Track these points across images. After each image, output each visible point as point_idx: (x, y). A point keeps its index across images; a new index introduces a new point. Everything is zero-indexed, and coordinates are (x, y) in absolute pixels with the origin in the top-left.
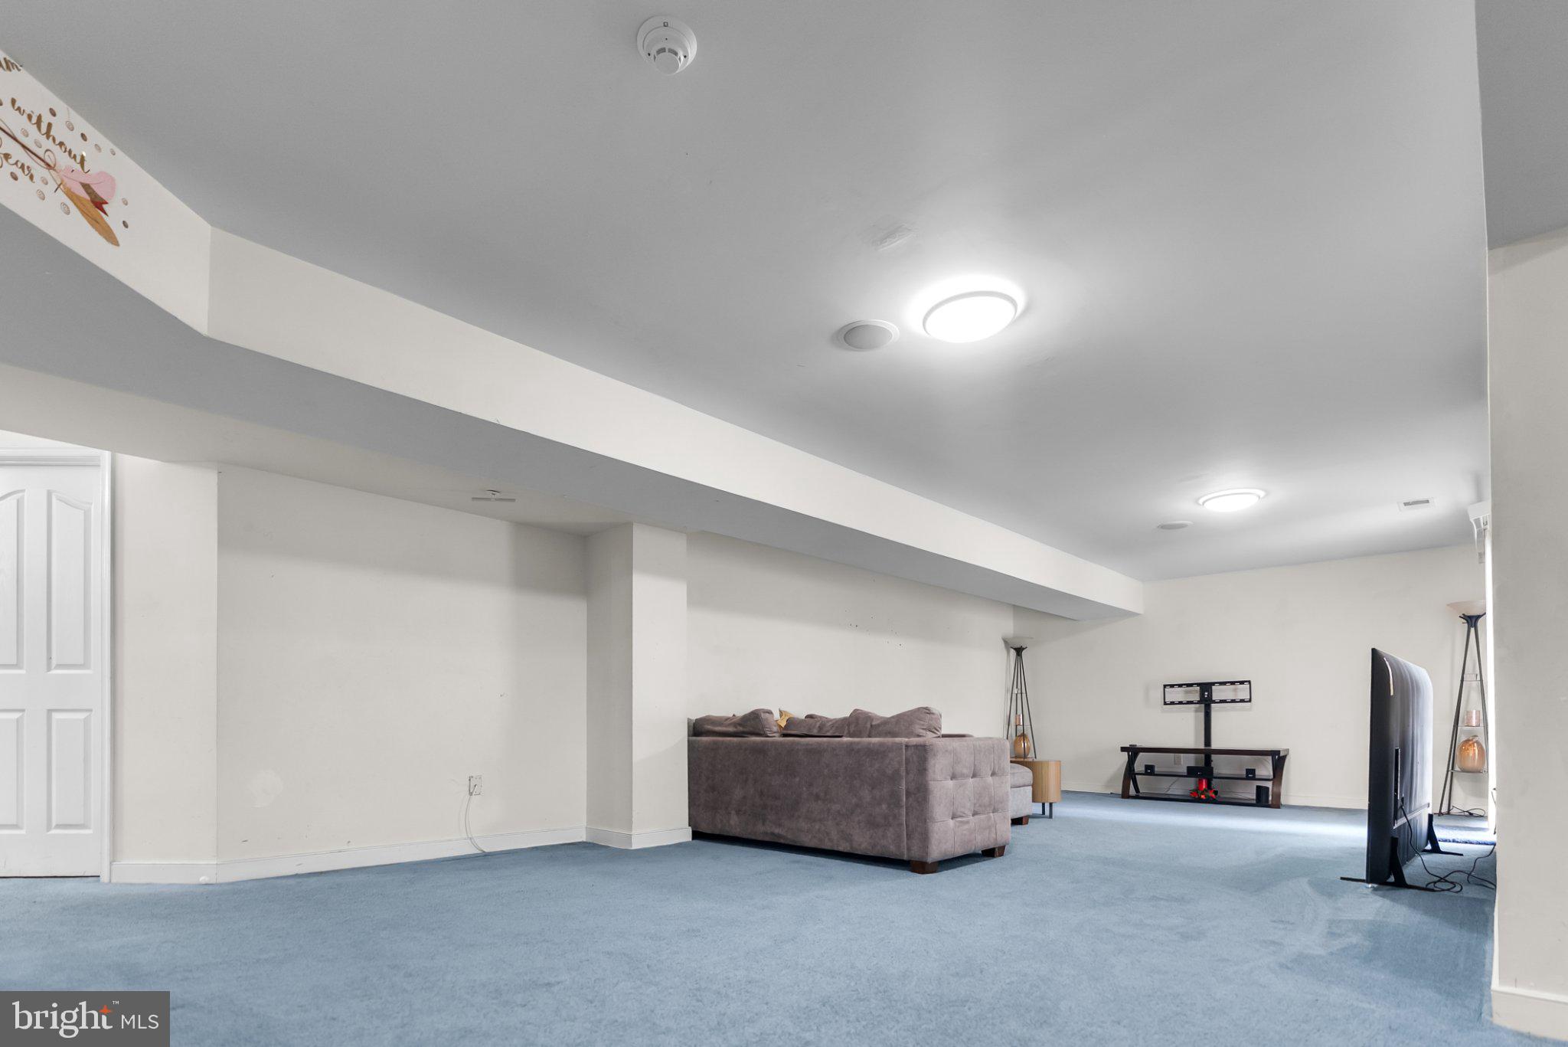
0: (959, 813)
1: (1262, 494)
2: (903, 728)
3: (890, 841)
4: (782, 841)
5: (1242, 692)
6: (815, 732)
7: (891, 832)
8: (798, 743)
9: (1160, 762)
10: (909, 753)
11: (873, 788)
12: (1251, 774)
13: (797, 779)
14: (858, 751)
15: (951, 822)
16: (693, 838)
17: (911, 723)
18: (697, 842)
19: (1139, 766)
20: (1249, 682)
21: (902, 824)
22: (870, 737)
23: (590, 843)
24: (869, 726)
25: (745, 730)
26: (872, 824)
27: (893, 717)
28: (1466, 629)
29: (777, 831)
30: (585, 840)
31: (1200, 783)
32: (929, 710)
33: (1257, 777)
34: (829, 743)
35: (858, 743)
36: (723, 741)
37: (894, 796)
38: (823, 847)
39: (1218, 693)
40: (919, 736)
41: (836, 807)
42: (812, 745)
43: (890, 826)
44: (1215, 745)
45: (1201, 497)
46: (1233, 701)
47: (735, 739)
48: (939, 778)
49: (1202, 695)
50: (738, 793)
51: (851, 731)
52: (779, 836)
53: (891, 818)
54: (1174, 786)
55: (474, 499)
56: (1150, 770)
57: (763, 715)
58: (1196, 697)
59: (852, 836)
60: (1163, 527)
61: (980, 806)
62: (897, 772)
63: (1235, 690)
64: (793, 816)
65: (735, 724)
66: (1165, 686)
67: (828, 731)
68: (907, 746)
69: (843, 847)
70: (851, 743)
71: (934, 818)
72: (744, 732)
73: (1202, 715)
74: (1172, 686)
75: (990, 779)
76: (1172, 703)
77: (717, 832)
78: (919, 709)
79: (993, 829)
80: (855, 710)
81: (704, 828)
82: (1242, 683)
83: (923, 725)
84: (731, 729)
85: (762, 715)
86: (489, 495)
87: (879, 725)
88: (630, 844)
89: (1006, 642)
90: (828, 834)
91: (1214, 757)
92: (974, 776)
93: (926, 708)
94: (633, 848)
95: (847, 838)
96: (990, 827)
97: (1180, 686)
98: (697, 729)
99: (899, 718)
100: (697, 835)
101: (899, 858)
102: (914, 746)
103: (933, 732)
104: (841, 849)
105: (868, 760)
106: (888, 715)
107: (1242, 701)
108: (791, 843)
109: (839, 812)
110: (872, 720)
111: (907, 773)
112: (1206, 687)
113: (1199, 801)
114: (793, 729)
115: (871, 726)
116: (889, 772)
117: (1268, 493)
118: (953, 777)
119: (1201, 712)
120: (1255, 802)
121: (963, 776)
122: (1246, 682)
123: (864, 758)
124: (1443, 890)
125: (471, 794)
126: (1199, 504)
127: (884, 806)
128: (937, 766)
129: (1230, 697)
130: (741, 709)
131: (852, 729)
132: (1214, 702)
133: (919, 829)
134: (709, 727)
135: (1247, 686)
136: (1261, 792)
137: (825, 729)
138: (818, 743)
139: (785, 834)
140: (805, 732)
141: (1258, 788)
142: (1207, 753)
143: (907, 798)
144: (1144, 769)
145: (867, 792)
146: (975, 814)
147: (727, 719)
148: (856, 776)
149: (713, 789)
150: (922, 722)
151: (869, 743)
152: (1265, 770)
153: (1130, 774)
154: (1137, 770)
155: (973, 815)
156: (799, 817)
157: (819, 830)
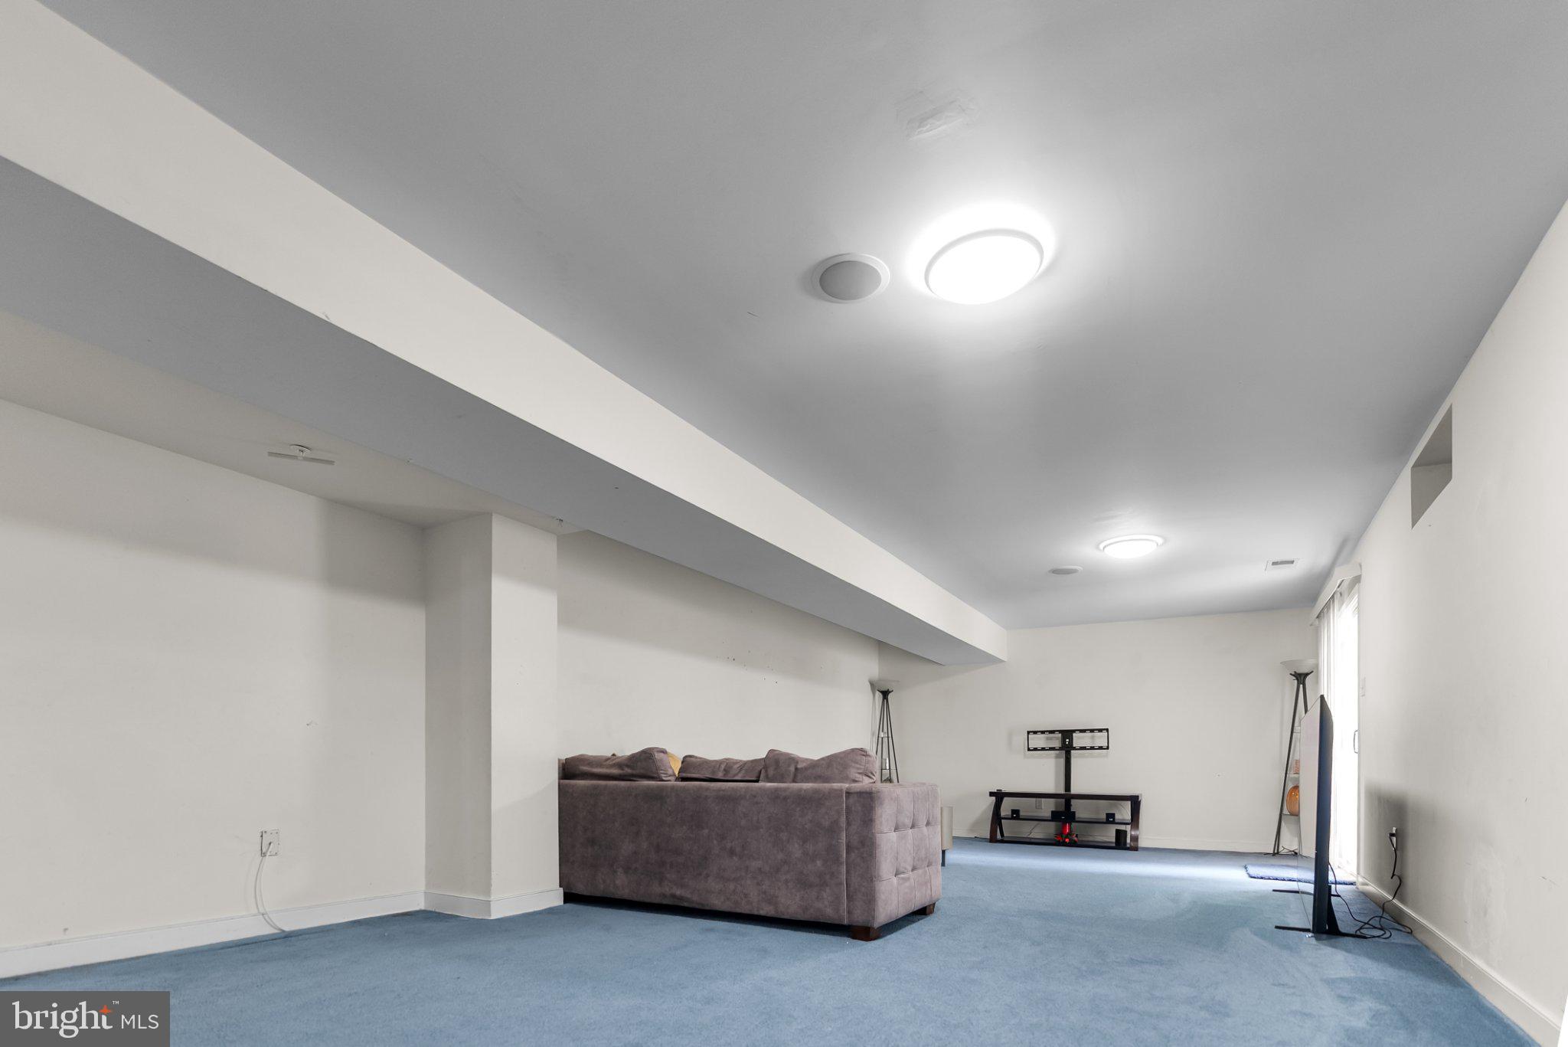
0: (902, 870)
1: (1160, 541)
2: (836, 771)
3: (826, 903)
4: (686, 904)
5: (1100, 740)
6: (720, 775)
7: (826, 894)
8: (707, 789)
9: (1025, 806)
10: (851, 800)
11: (804, 842)
12: (1110, 818)
13: (706, 831)
14: (785, 799)
15: (895, 880)
16: (566, 901)
17: (846, 767)
18: (569, 906)
19: (1005, 811)
20: (1107, 730)
21: (841, 884)
22: (794, 781)
23: (431, 912)
24: (792, 769)
25: (634, 772)
26: (803, 883)
27: (823, 759)
28: (1296, 686)
29: (678, 892)
30: (423, 908)
31: (1064, 827)
32: (864, 751)
33: (1116, 821)
34: (748, 788)
35: (785, 790)
36: (606, 786)
37: (832, 851)
38: (738, 910)
39: (1078, 740)
40: (855, 781)
41: (755, 864)
42: (723, 791)
43: (827, 886)
44: (1074, 790)
45: (1102, 542)
46: (1092, 748)
47: (623, 783)
48: (885, 830)
49: (1063, 741)
50: (627, 848)
51: (770, 776)
52: (681, 898)
53: (828, 877)
54: (1036, 830)
55: (271, 454)
56: (1015, 815)
57: (658, 756)
58: (1057, 744)
59: (777, 897)
60: (1056, 572)
61: (918, 860)
62: (836, 822)
63: (1093, 737)
64: (700, 874)
65: (620, 765)
66: (1029, 733)
67: (737, 774)
68: (848, 793)
69: (766, 910)
70: (776, 789)
71: (879, 876)
72: (633, 775)
73: (1062, 761)
74: (1035, 732)
75: (925, 829)
76: (1035, 749)
77: (598, 894)
78: (853, 750)
79: (929, 885)
80: (771, 751)
81: (581, 889)
82: (1100, 730)
83: (858, 769)
84: (615, 771)
85: (656, 754)
86: (295, 451)
87: (806, 769)
88: (489, 912)
89: (872, 685)
90: (746, 895)
91: (1073, 802)
92: (913, 827)
93: (861, 750)
94: (493, 917)
95: (771, 900)
96: (926, 883)
97: (1043, 732)
98: (569, 770)
99: (830, 760)
100: (569, 898)
101: (837, 922)
102: (857, 793)
103: (870, 777)
104: (762, 913)
105: (798, 809)
106: (816, 758)
107: (1101, 748)
108: (697, 907)
109: (760, 869)
110: (797, 762)
111: (849, 824)
112: (1067, 734)
113: (1064, 844)
114: (691, 768)
115: (796, 769)
116: (826, 824)
117: (1166, 540)
118: (896, 829)
119: (1062, 757)
120: (1114, 845)
121: (905, 826)
122: (1104, 729)
123: (793, 806)
124: (1374, 937)
125: (263, 854)
126: (1100, 550)
127: (819, 863)
128: (884, 816)
129: (1088, 744)
130: (628, 748)
131: (771, 772)
132: (1075, 749)
133: (863, 889)
134: (586, 768)
135: (1105, 734)
136: (1121, 835)
137: (733, 772)
138: (733, 788)
139: (689, 896)
140: (709, 776)
141: (1118, 831)
142: (1067, 798)
143: (847, 853)
144: (1010, 813)
145: (796, 846)
146: (914, 869)
147: (608, 759)
148: (783, 827)
149: (592, 842)
150: (858, 766)
151: (800, 790)
152: (1124, 812)
153: (997, 819)
154: (1003, 814)
155: (912, 870)
156: (708, 876)
157: (734, 891)
